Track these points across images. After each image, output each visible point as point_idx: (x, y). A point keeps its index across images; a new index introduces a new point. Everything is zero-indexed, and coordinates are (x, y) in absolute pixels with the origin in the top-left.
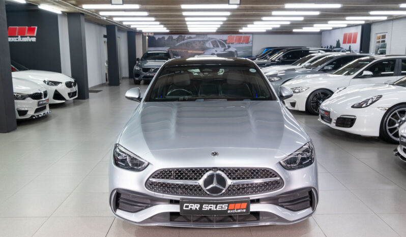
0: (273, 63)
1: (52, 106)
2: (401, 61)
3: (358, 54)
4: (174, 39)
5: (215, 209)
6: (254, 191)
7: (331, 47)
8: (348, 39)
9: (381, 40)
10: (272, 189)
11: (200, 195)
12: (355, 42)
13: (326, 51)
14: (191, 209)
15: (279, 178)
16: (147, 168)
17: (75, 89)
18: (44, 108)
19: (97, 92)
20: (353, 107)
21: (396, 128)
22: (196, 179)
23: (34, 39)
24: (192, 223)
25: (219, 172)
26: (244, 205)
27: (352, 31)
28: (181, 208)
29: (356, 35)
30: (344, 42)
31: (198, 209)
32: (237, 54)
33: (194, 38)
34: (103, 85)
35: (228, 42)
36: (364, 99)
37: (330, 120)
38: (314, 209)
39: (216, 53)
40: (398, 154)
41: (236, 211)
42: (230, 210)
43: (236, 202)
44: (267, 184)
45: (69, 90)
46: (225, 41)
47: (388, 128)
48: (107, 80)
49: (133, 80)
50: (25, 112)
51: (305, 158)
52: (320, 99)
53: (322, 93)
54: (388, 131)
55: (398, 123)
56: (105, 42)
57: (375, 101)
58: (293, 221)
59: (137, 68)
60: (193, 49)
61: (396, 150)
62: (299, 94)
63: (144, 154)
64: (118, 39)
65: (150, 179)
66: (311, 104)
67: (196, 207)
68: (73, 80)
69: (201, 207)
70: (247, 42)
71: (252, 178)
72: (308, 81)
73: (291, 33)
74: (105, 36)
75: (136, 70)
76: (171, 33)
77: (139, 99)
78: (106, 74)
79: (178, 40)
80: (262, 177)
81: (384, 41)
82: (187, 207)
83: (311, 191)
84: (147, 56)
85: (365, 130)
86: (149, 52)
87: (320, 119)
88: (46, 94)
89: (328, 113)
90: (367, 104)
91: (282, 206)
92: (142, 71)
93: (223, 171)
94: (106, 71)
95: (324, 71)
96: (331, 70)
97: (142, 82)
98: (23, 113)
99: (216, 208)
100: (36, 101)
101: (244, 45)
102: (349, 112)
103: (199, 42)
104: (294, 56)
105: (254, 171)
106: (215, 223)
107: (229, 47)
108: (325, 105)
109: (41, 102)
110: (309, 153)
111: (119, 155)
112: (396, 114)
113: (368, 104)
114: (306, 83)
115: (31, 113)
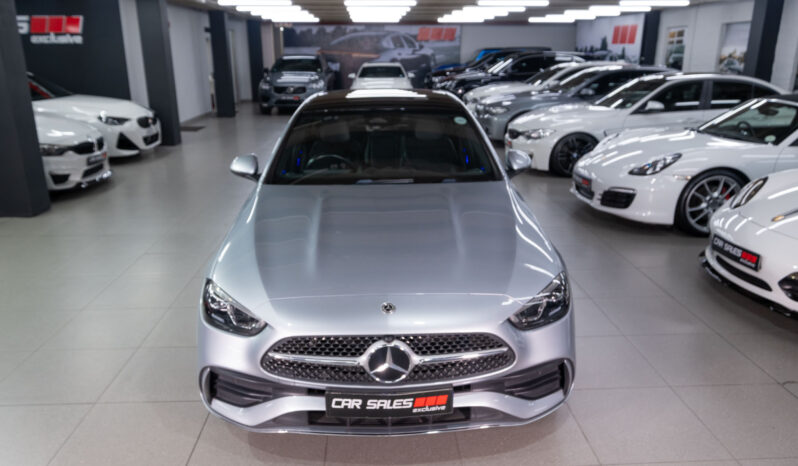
0: (496, 80)
1: (115, 161)
2: (711, 83)
3: (639, 67)
4: (328, 34)
5: (389, 407)
6: (461, 373)
7: (592, 48)
8: (622, 35)
9: (676, 39)
10: (494, 368)
11: (361, 383)
12: (632, 41)
13: (587, 58)
14: (346, 407)
15: (505, 349)
16: (264, 331)
17: (156, 128)
18: (99, 168)
19: (196, 129)
20: (631, 173)
21: (701, 211)
22: (353, 355)
23: (78, 40)
24: (348, 427)
25: (395, 343)
26: (443, 399)
27: (629, 22)
28: (328, 403)
29: (634, 29)
30: (615, 41)
31: (359, 407)
32: (435, 60)
33: (362, 31)
34: (206, 116)
35: (419, 38)
36: (650, 162)
37: (591, 195)
38: (566, 393)
39: (399, 58)
40: (707, 264)
41: (427, 409)
42: (418, 408)
43: (427, 395)
44: (485, 359)
45: (144, 132)
46: (415, 37)
47: (689, 210)
48: (213, 106)
49: (258, 107)
50: (63, 178)
51: (552, 302)
52: (573, 149)
53: (577, 140)
54: (688, 215)
55: (706, 201)
56: (207, 39)
57: (670, 164)
58: (531, 418)
59: (264, 87)
60: (360, 50)
61: (703, 254)
62: (538, 141)
63: (258, 304)
64: (230, 35)
65: (270, 354)
66: (559, 159)
67: (354, 404)
68: (150, 114)
69: (364, 405)
70: (452, 39)
71: (458, 351)
72: (554, 118)
73: (525, 23)
74: (207, 30)
75: (262, 90)
76: (322, 23)
77: (256, 176)
78: (212, 96)
79: (334, 35)
80: (475, 349)
81: (680, 42)
82: (338, 403)
83: (563, 363)
84: (282, 66)
85: (649, 213)
86: (286, 58)
87: (573, 190)
88: (100, 143)
89: (588, 181)
90: (655, 168)
91: (511, 394)
92: (273, 92)
93: (404, 341)
94: (212, 90)
95: (581, 98)
96: (592, 96)
97: (275, 110)
98: (61, 179)
99: (391, 404)
100: (84, 157)
101: (446, 44)
102: (623, 181)
103: (371, 38)
104: (530, 65)
105: (461, 338)
106: (390, 428)
107: (421, 47)
108: (583, 165)
109: (93, 159)
110: (560, 292)
111: (214, 300)
112: (702, 186)
113: (658, 169)
114: (551, 122)
115: (76, 178)
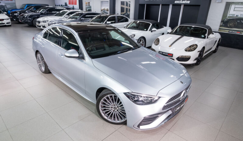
8: (72, 2)
9: (88, 4)
12: (76, 4)
29: (76, 1)
65: (165, 105)
82: (177, 109)
101: (10, 2)
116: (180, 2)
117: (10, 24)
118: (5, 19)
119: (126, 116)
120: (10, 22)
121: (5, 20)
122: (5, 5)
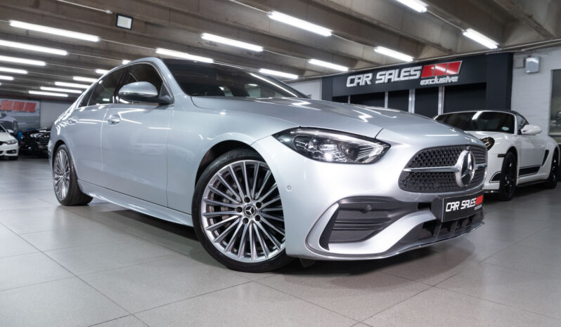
35: (1, 108)
43: (479, 195)
70: (33, 111)
101: (28, 114)
107: (4, 115)
116: (433, 81)
117: (16, 155)
118: (6, 143)
119: (284, 233)
120: (15, 150)
121: (4, 145)
122: (14, 121)
